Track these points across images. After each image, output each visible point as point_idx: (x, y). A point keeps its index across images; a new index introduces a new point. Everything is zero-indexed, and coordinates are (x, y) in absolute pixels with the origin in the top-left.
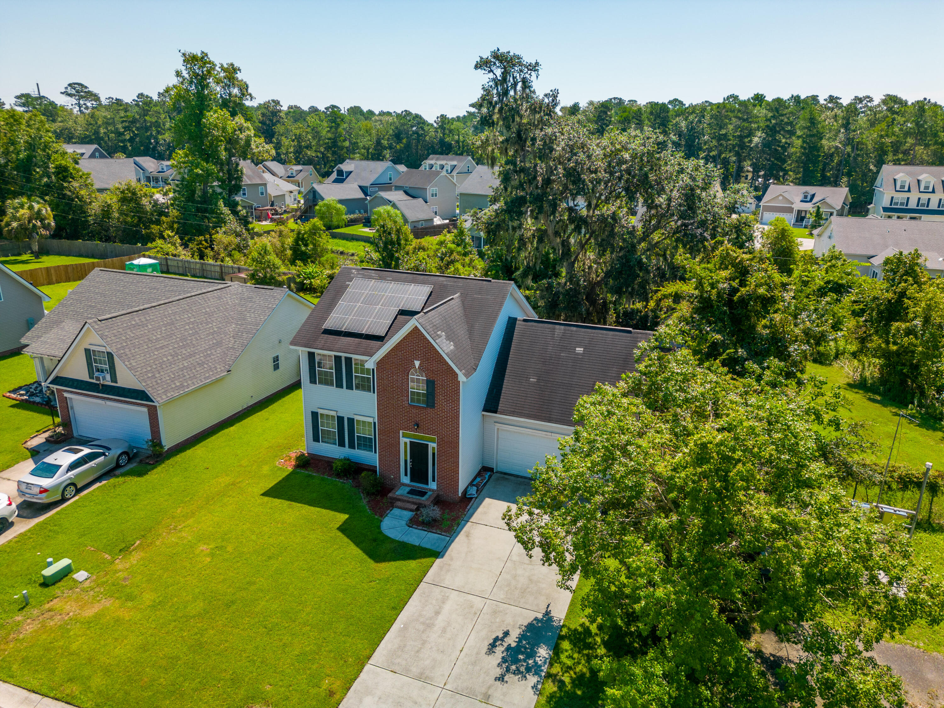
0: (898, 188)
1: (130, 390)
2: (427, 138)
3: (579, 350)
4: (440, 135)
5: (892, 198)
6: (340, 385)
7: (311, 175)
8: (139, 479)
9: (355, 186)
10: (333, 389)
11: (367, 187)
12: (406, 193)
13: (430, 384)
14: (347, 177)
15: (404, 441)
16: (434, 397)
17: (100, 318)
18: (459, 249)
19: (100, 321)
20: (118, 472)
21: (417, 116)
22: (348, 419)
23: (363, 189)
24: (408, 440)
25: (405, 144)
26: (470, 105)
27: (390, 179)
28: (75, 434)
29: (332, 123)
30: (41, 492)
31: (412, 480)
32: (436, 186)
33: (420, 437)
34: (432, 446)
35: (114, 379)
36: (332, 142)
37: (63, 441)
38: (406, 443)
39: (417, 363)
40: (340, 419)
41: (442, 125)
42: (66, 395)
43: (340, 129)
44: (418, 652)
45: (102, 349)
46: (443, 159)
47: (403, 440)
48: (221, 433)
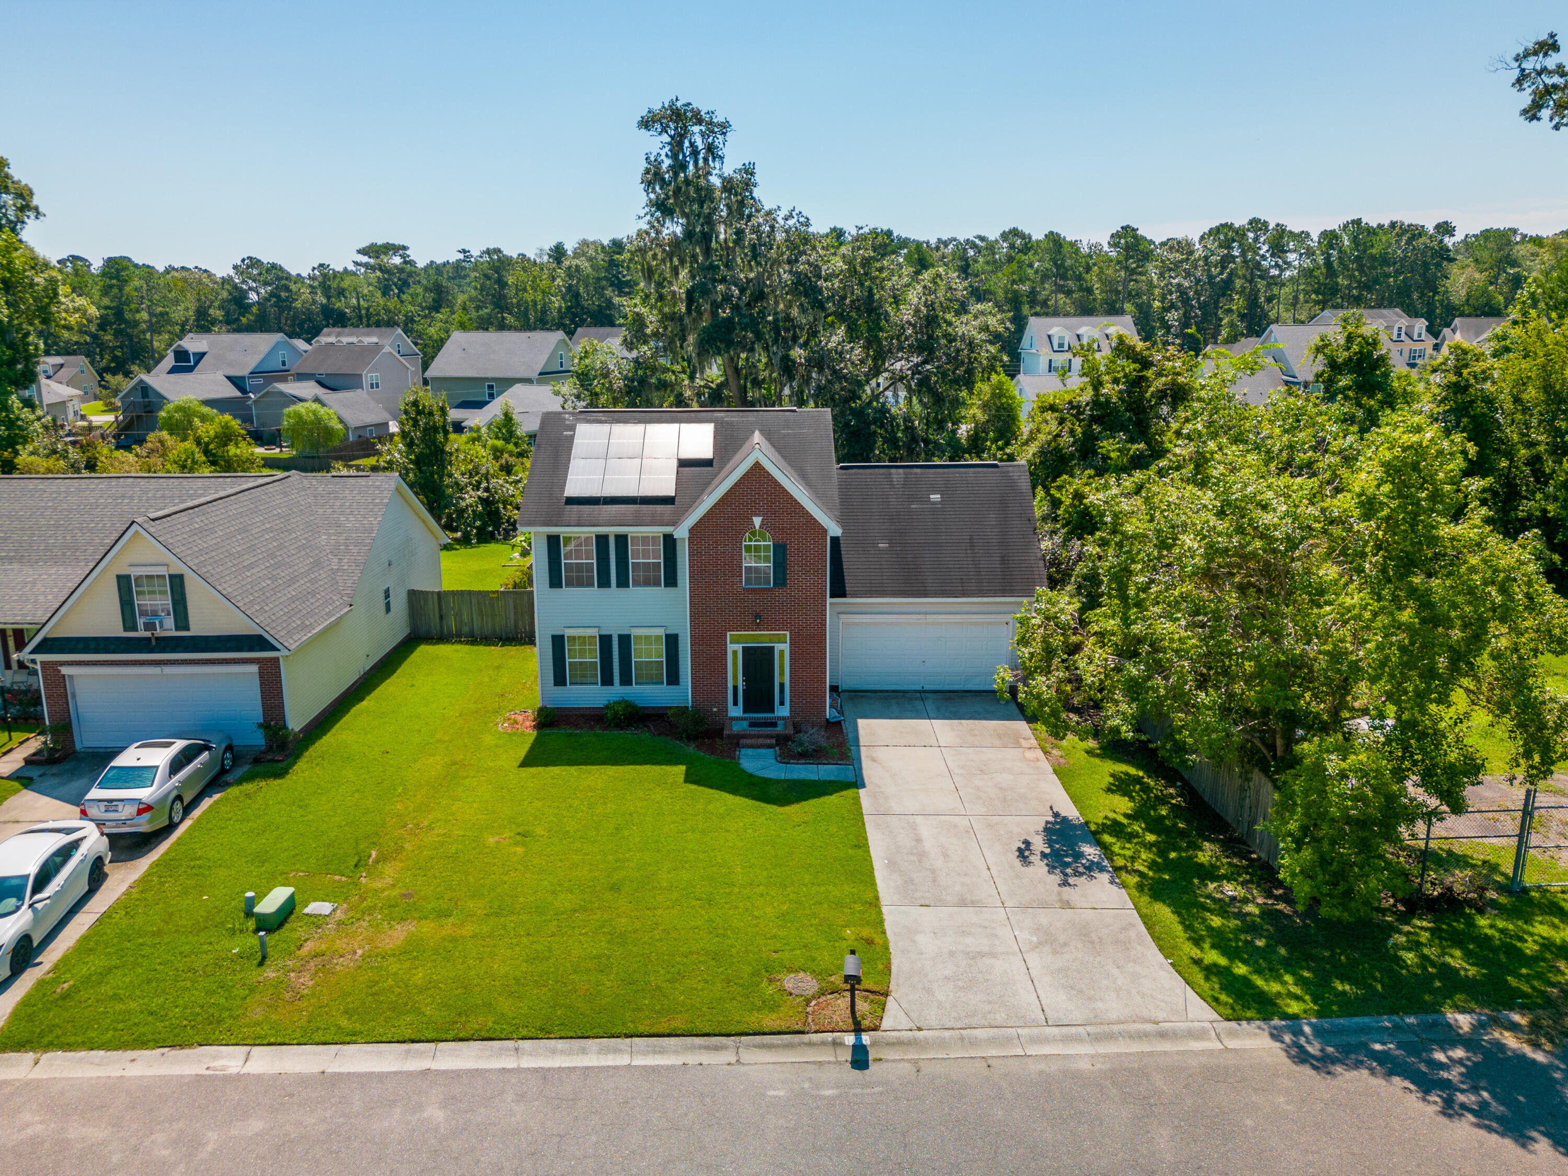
0: (1056, 348)
1: (219, 638)
2: (298, 304)
3: (935, 497)
4: (321, 299)
5: (1050, 361)
6: (604, 583)
7: (82, 372)
8: (278, 782)
9: (220, 376)
10: (594, 592)
11: (244, 378)
12: (322, 384)
13: (780, 551)
14: (197, 363)
15: (734, 649)
16: (785, 570)
17: (152, 516)
18: (511, 447)
19: (153, 520)
20: (229, 778)
21: (274, 266)
22: (620, 637)
23: (235, 381)
24: (739, 647)
25: (257, 315)
26: (359, 252)
27: (284, 363)
28: (78, 747)
29: (111, 278)
30: (140, 812)
31: (745, 711)
32: (376, 371)
33: (760, 637)
34: (783, 649)
35: (182, 620)
36: (114, 314)
37: (65, 759)
38: (735, 653)
39: (757, 521)
40: (605, 640)
41: (324, 282)
42: (65, 670)
43: (127, 289)
44: (934, 881)
45: (162, 571)
46: (351, 335)
47: (731, 647)
48: (354, 710)
